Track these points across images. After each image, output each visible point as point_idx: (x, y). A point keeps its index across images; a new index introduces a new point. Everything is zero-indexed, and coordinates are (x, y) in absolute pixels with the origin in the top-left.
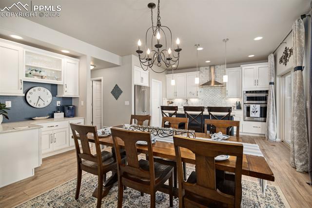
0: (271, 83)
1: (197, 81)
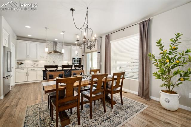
0: (82, 55)
1: (47, 50)
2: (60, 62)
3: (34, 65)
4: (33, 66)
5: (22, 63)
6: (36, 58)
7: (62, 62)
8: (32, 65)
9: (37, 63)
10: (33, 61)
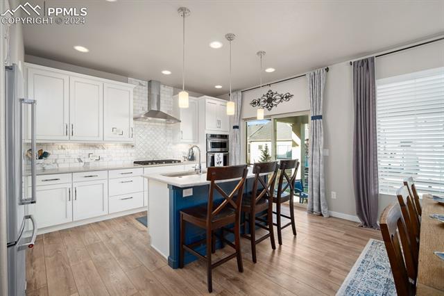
0: (235, 127)
2: (168, 147)
3: (87, 160)
4: (82, 164)
5: (43, 155)
6: (99, 136)
7: (173, 147)
8: (80, 161)
9: (98, 152)
10: (85, 145)
